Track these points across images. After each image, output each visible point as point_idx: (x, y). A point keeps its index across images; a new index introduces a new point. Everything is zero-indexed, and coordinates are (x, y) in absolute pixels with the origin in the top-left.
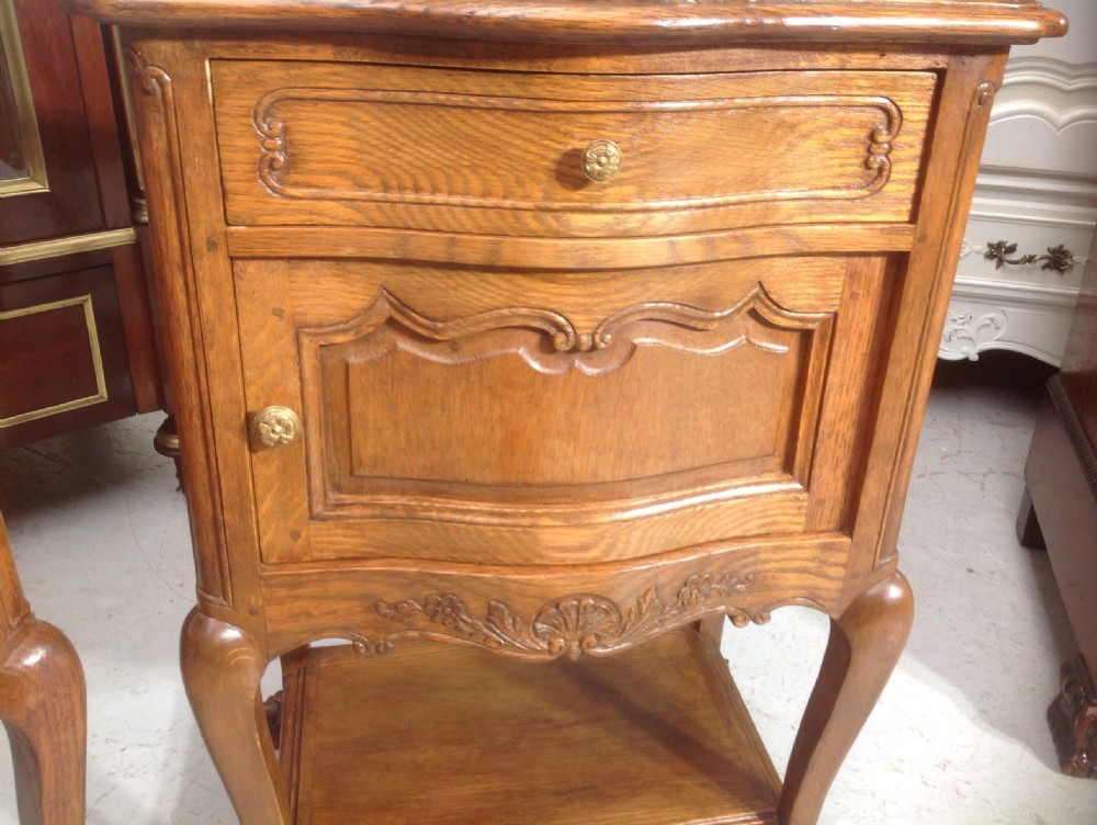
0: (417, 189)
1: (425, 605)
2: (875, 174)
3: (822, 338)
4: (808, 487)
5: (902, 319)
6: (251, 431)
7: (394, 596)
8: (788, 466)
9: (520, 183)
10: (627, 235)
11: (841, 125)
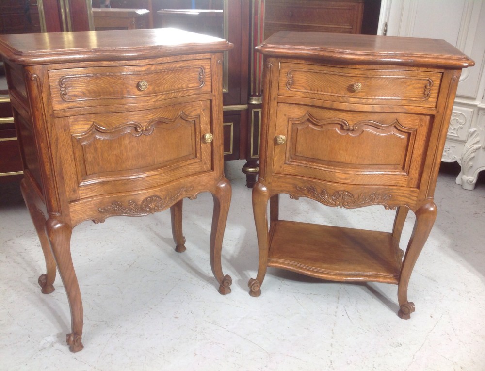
0: (318, 91)
1: (307, 188)
2: (426, 95)
3: (413, 135)
4: (408, 175)
5: (433, 132)
6: (275, 140)
7: (300, 185)
8: (403, 168)
10: (362, 104)
11: (418, 84)
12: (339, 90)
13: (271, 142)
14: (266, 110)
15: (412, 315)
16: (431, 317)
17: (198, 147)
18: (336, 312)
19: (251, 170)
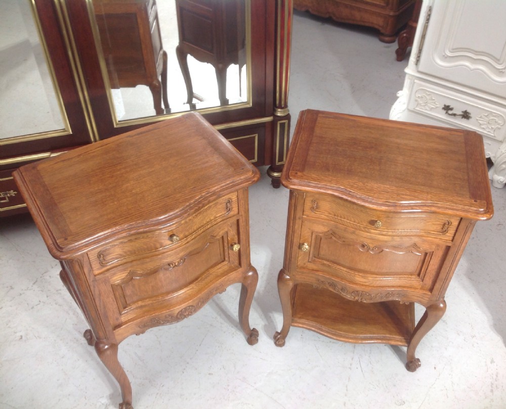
1: (329, 283)
2: (444, 231)
3: (430, 255)
4: (422, 281)
5: (448, 257)
6: (300, 248)
7: (323, 280)
8: (419, 275)
10: (382, 235)
11: (437, 221)
12: (361, 222)
13: (295, 248)
14: (292, 224)
15: (418, 370)
16: (435, 368)
17: (226, 253)
18: (351, 365)
19: (276, 174)
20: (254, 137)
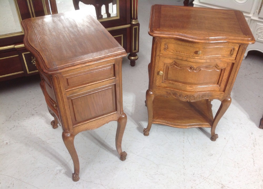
0: (180, 52)
1: (173, 93)
2: (231, 54)
3: (224, 70)
4: (220, 86)
5: (233, 70)
6: (158, 73)
7: (169, 92)
8: (218, 83)
9: (191, 53)
11: (228, 49)
13: (156, 74)
14: (154, 60)
15: (217, 139)
16: (225, 139)
18: (184, 141)
20: (121, 36)
